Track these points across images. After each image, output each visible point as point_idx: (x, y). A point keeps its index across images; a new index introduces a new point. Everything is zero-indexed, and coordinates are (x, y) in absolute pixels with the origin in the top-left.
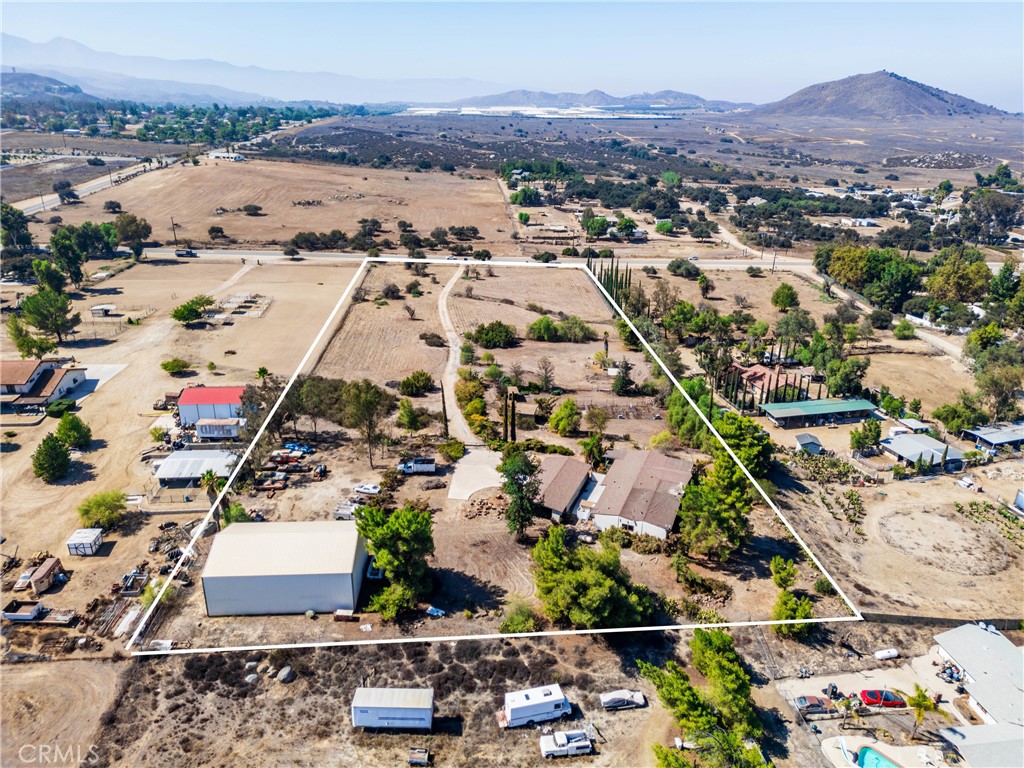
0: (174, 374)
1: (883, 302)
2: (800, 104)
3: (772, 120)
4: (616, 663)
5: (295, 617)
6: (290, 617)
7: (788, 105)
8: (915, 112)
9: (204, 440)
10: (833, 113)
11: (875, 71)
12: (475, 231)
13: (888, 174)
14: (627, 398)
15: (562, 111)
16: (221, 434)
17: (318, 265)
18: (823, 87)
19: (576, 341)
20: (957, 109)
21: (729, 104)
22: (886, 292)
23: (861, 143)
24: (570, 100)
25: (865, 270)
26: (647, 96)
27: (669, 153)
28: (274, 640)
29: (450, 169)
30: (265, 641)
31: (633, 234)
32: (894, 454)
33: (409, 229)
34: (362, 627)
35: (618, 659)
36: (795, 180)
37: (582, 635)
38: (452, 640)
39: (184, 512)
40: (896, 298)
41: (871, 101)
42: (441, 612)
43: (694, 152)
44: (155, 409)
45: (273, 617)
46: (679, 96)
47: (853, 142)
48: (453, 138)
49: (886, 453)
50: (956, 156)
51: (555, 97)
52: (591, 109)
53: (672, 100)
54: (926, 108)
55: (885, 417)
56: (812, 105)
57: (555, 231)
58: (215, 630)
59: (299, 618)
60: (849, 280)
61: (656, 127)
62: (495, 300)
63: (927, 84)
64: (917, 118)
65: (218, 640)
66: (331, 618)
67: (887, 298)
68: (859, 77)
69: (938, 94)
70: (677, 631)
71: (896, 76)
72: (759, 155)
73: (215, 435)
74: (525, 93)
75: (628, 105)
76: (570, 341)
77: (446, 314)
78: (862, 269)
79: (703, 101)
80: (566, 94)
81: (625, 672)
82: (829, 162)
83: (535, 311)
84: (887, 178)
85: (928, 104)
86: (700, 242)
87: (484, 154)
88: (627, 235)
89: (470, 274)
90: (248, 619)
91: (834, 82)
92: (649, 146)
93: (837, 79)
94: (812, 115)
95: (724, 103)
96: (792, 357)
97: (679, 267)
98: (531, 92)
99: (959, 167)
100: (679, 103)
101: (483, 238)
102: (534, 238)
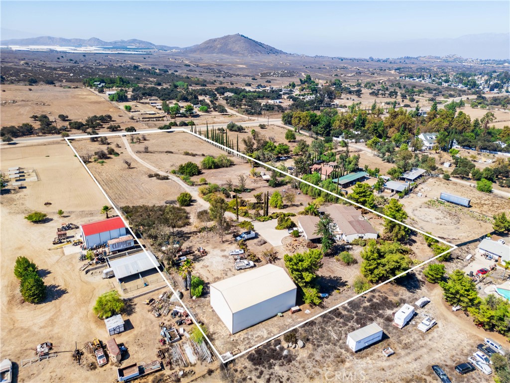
0: (36, 222)
1: (323, 133)
2: (206, 48)
3: (197, 56)
4: (405, 290)
5: (273, 319)
6: (270, 320)
7: (201, 49)
8: (255, 52)
9: (114, 252)
10: (221, 52)
11: (235, 34)
12: (110, 117)
13: (266, 80)
14: (277, 188)
15: (78, 49)
16: (125, 247)
17: (32, 146)
18: (215, 40)
19: (227, 167)
20: (270, 52)
21: (168, 47)
22: (323, 129)
23: (244, 66)
24: (79, 43)
25: (310, 121)
26: (123, 42)
27: (165, 72)
28: (276, 332)
29: (51, 83)
30: (272, 335)
31: (192, 113)
32: (390, 189)
33: (66, 119)
34: (306, 312)
35: (405, 288)
36: (232, 84)
37: (387, 283)
38: (345, 303)
39: (152, 292)
40: (328, 131)
41: (236, 47)
42: (327, 295)
43: (177, 71)
44: (54, 244)
45: (263, 323)
46: (141, 42)
47: (241, 66)
48: (34, 65)
49: (386, 190)
50: (286, 71)
51: (70, 41)
52: (94, 48)
53: (138, 44)
54: (258, 51)
55: (370, 177)
56: (212, 49)
57: (150, 114)
58: (244, 339)
59: (275, 318)
60: (304, 126)
61: (145, 58)
62: (162, 152)
63: (256, 40)
64: (257, 55)
65: (249, 343)
66: (289, 313)
67: (324, 132)
68: (229, 36)
69: (261, 45)
70: (412, 271)
71: (243, 36)
72: (206, 72)
73: (121, 248)
74: (49, 38)
75: (115, 46)
76: (224, 167)
77: (145, 163)
78: (308, 121)
79: (154, 45)
80: (77, 39)
81: (411, 292)
82: (238, 75)
83: (188, 155)
84: (266, 82)
85: (259, 49)
86: (223, 115)
87: (66, 74)
88: (190, 114)
89: (135, 140)
90: (253, 328)
91: (219, 38)
92: (152, 68)
93: (220, 37)
94: (213, 53)
95: (165, 47)
96: (320, 159)
97: (233, 127)
98: (53, 38)
99: (289, 76)
100: (143, 46)
101: (115, 121)
102: (143, 118)
